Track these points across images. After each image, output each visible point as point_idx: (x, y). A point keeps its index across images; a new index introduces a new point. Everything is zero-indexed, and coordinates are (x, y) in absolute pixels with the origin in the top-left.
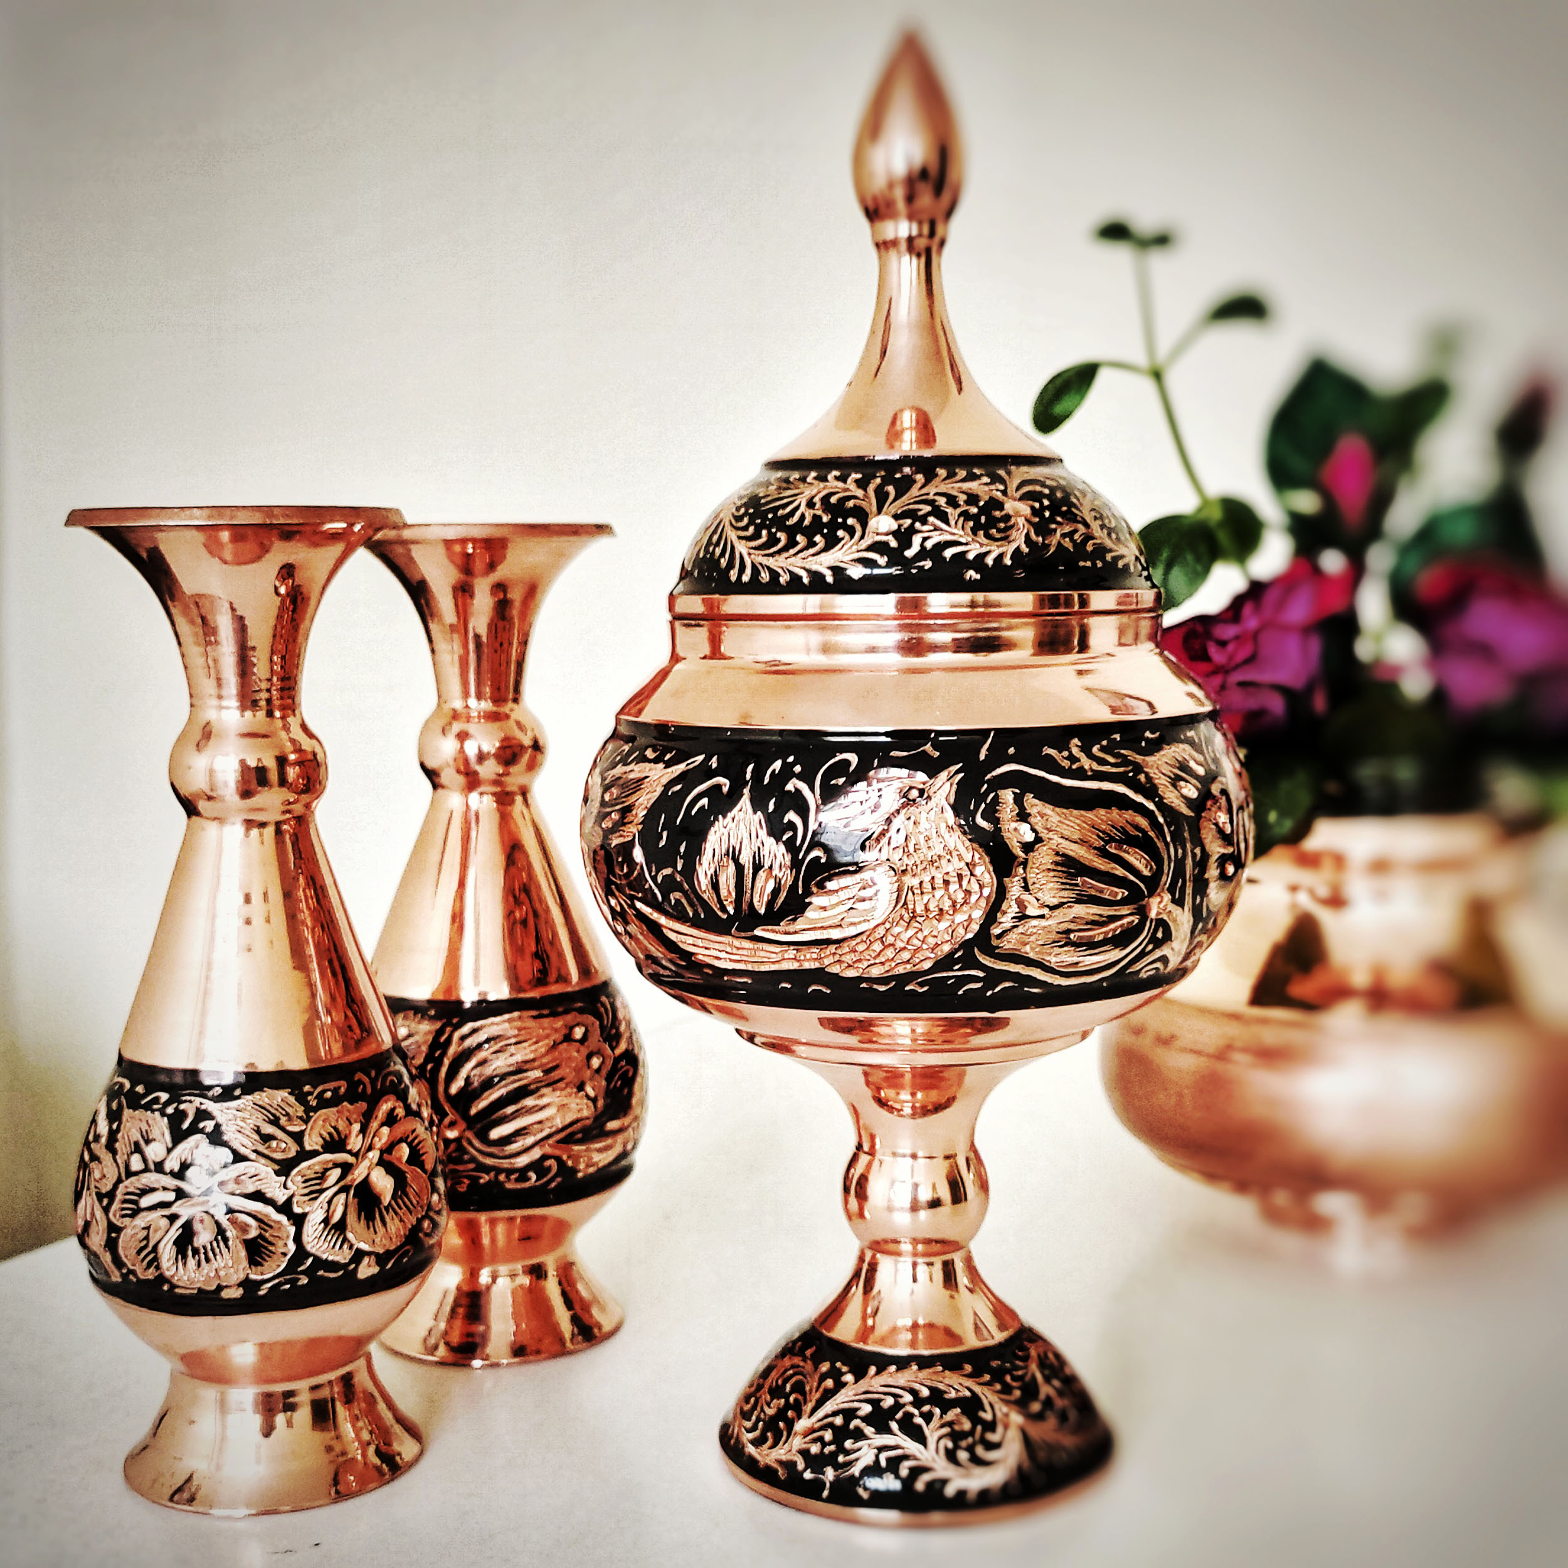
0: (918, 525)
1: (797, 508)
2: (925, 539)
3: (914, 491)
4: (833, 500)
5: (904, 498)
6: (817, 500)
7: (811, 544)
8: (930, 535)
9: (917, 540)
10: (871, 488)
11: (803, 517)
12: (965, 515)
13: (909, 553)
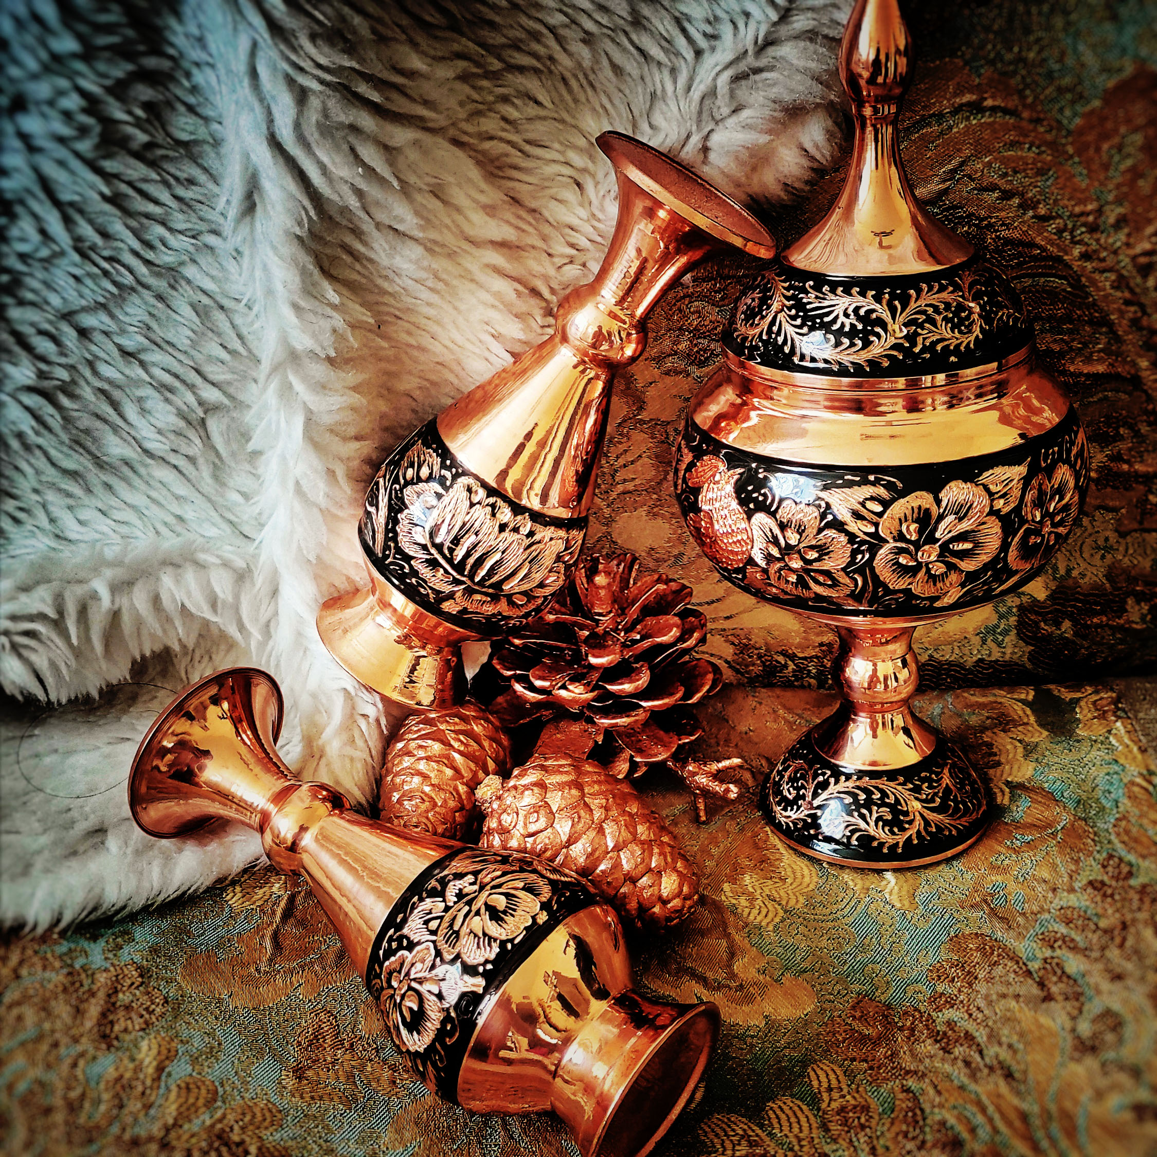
0: (919, 330)
1: (837, 317)
2: (924, 339)
3: (913, 305)
4: (862, 312)
5: (907, 311)
6: (850, 311)
7: (852, 345)
8: (927, 336)
9: (920, 340)
10: (884, 302)
11: (843, 325)
12: (945, 319)
13: (917, 350)
